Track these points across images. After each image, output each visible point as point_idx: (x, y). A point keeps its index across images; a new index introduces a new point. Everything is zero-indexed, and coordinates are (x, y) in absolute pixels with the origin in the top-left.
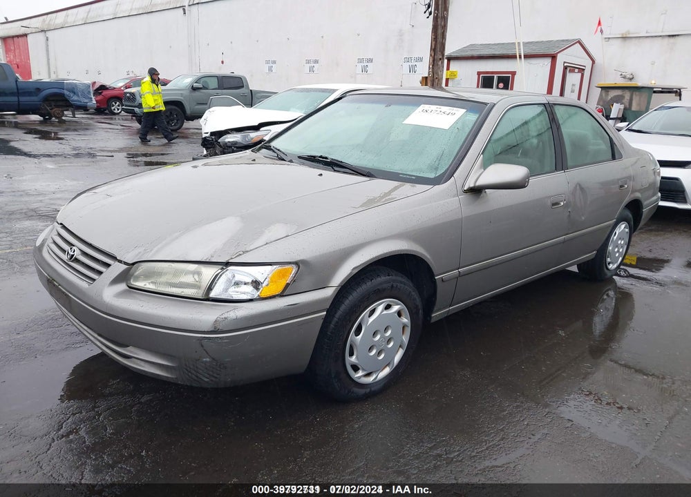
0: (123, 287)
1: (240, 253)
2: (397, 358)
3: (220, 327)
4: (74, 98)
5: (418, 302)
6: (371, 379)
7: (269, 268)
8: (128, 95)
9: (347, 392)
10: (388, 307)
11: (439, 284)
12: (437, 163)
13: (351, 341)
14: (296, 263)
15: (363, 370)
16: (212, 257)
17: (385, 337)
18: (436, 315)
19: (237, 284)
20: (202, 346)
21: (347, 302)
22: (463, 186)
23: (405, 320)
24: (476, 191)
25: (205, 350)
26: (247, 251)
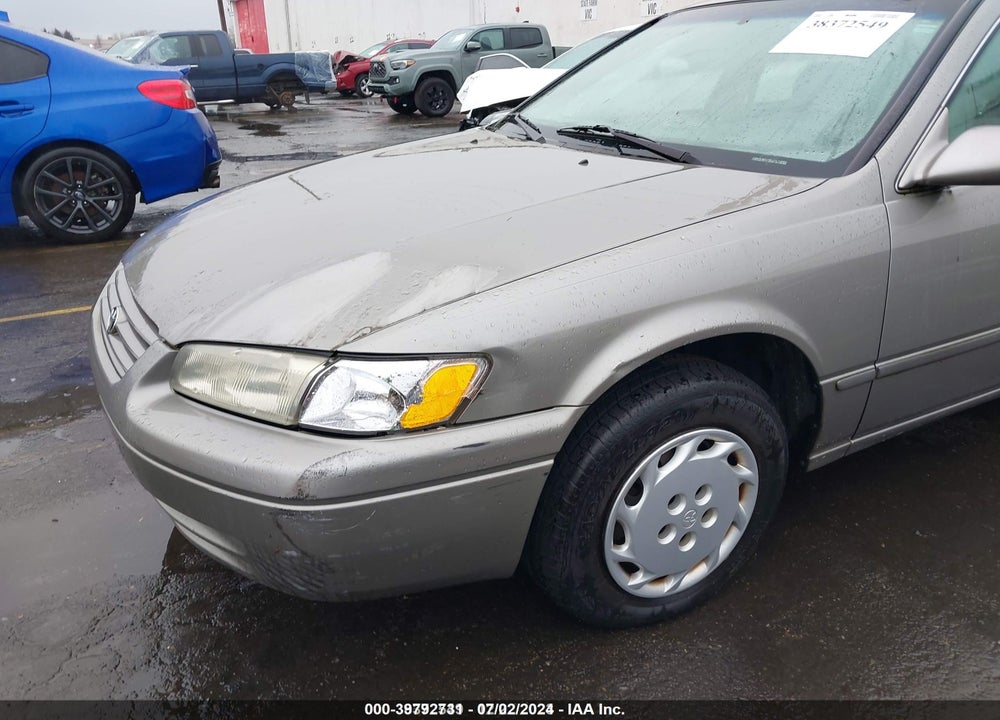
0: (163, 390)
1: (365, 331)
2: (725, 548)
3: (312, 490)
4: (308, 76)
5: (779, 434)
6: (666, 588)
7: (422, 365)
8: (376, 65)
9: (610, 612)
10: (706, 445)
11: (827, 396)
12: (838, 130)
13: (617, 514)
14: (485, 356)
15: (647, 572)
16: (310, 338)
17: (697, 508)
18: (819, 457)
19: (360, 396)
20: (279, 526)
21: (607, 436)
22: (897, 178)
23: (746, 471)
24: (929, 190)
25: (285, 534)
26: (380, 328)
